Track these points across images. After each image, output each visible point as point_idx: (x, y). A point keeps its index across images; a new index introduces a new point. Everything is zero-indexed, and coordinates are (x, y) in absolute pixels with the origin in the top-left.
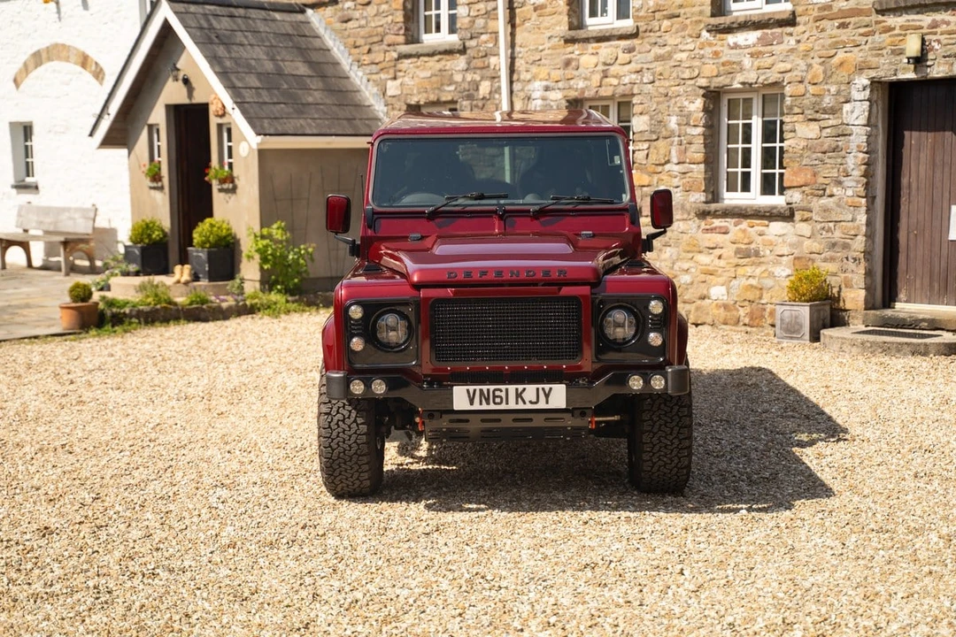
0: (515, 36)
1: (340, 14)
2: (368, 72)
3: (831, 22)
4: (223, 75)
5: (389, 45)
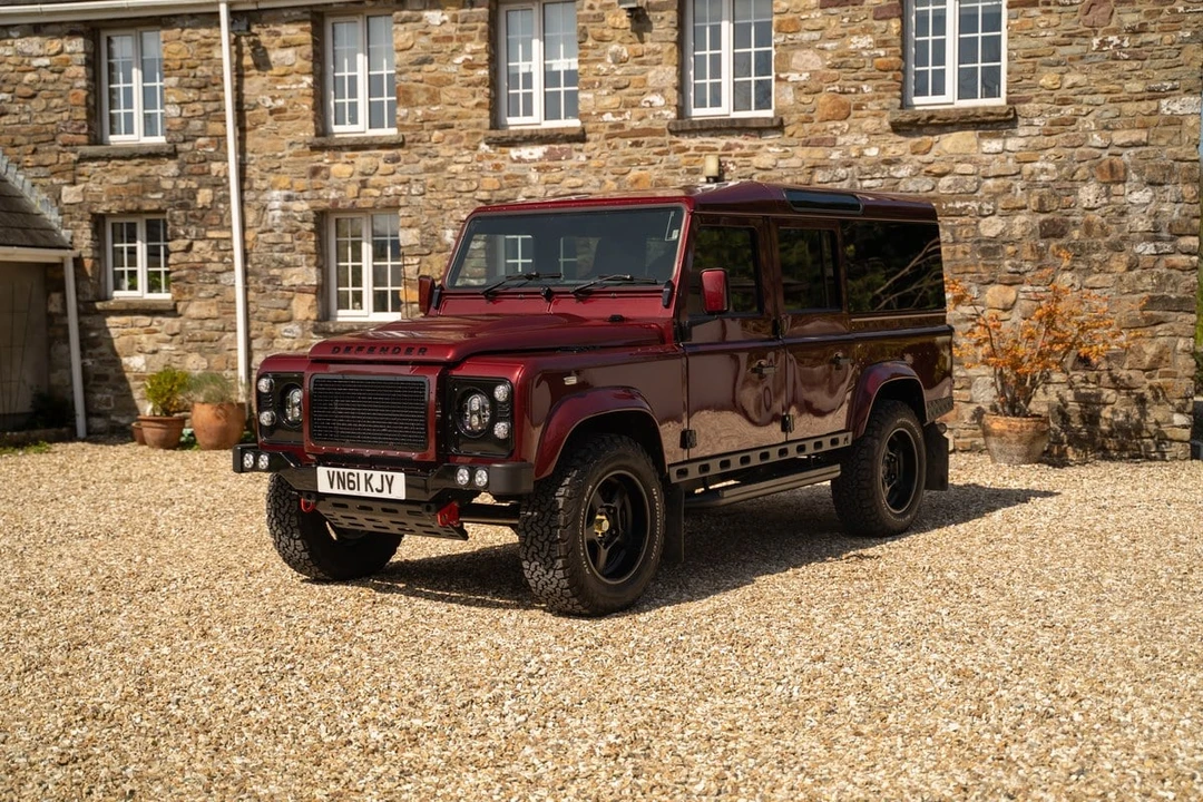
0: (245, 140)
2: (32, 175)
3: (624, 140)
5: (65, 145)
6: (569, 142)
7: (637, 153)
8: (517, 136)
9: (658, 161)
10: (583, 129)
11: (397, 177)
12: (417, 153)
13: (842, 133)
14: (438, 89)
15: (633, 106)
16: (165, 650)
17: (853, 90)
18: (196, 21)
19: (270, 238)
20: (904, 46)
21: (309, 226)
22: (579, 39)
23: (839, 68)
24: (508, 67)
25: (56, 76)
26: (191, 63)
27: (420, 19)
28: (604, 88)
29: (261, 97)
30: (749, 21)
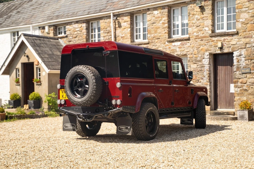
1: (68, 40)
3: (199, 39)
4: (39, 54)
6: (186, 41)
7: (202, 42)
8: (174, 40)
9: (207, 44)
10: (189, 37)
12: (152, 45)
14: (157, 30)
15: (201, 31)
18: (107, 18)
22: (188, 15)
23: (253, 17)
24: (173, 23)
25: (80, 32)
26: (106, 27)
27: (153, 13)
28: (194, 27)
29: (119, 34)
30: (231, 7)
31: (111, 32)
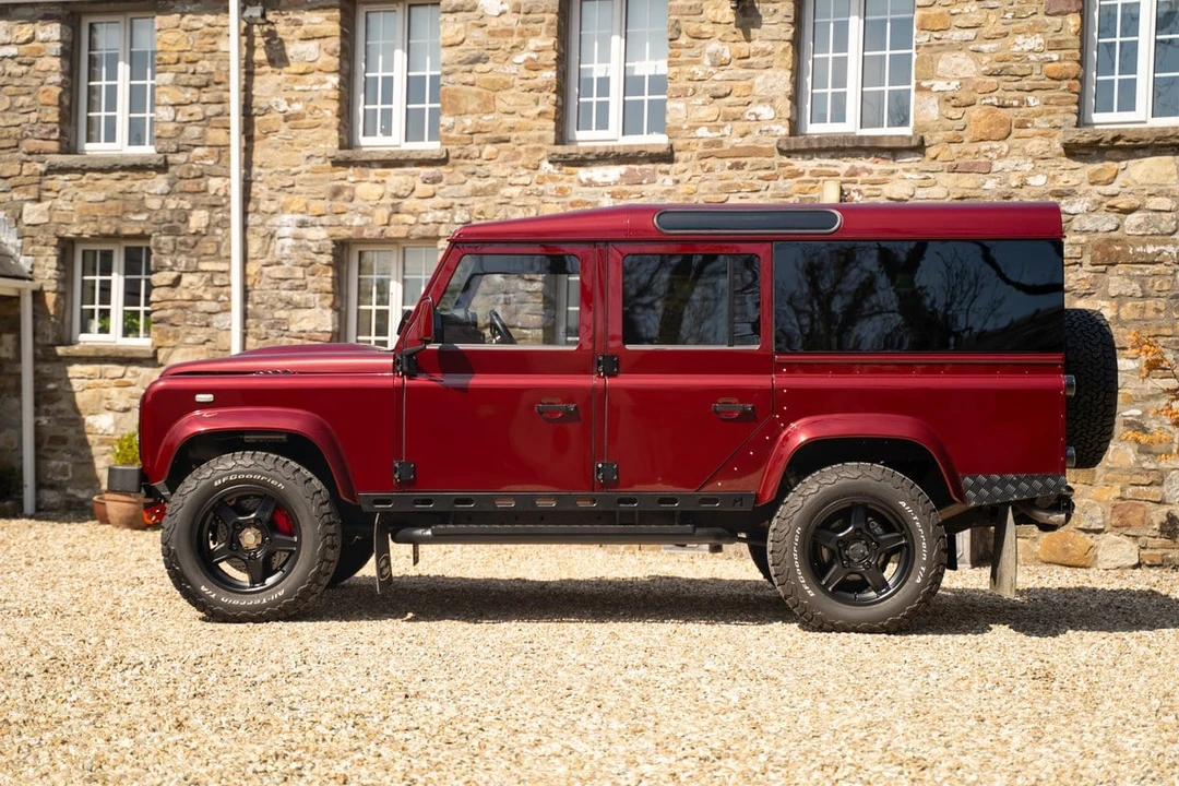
0: (252, 151)
3: (722, 161)
5: (30, 153)
6: (653, 162)
7: (738, 177)
8: (588, 154)
9: (764, 188)
10: (671, 146)
11: (438, 201)
12: (463, 172)
13: (1000, 157)
14: (492, 94)
15: (734, 120)
16: (126, 742)
17: (1016, 103)
18: (200, 5)
19: (277, 272)
20: (1083, 49)
21: (327, 258)
22: (669, 35)
23: (998, 75)
24: (580, 69)
25: (24, 68)
26: (190, 56)
27: (473, 8)
28: (699, 96)
29: (275, 99)
30: (884, 17)
31: (218, 83)
